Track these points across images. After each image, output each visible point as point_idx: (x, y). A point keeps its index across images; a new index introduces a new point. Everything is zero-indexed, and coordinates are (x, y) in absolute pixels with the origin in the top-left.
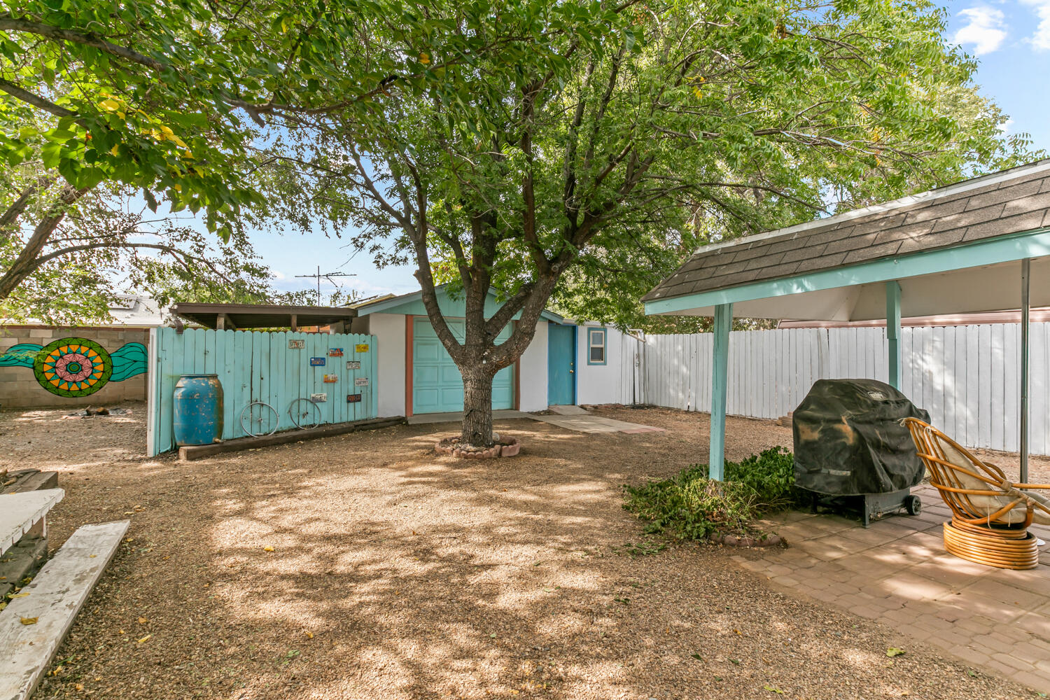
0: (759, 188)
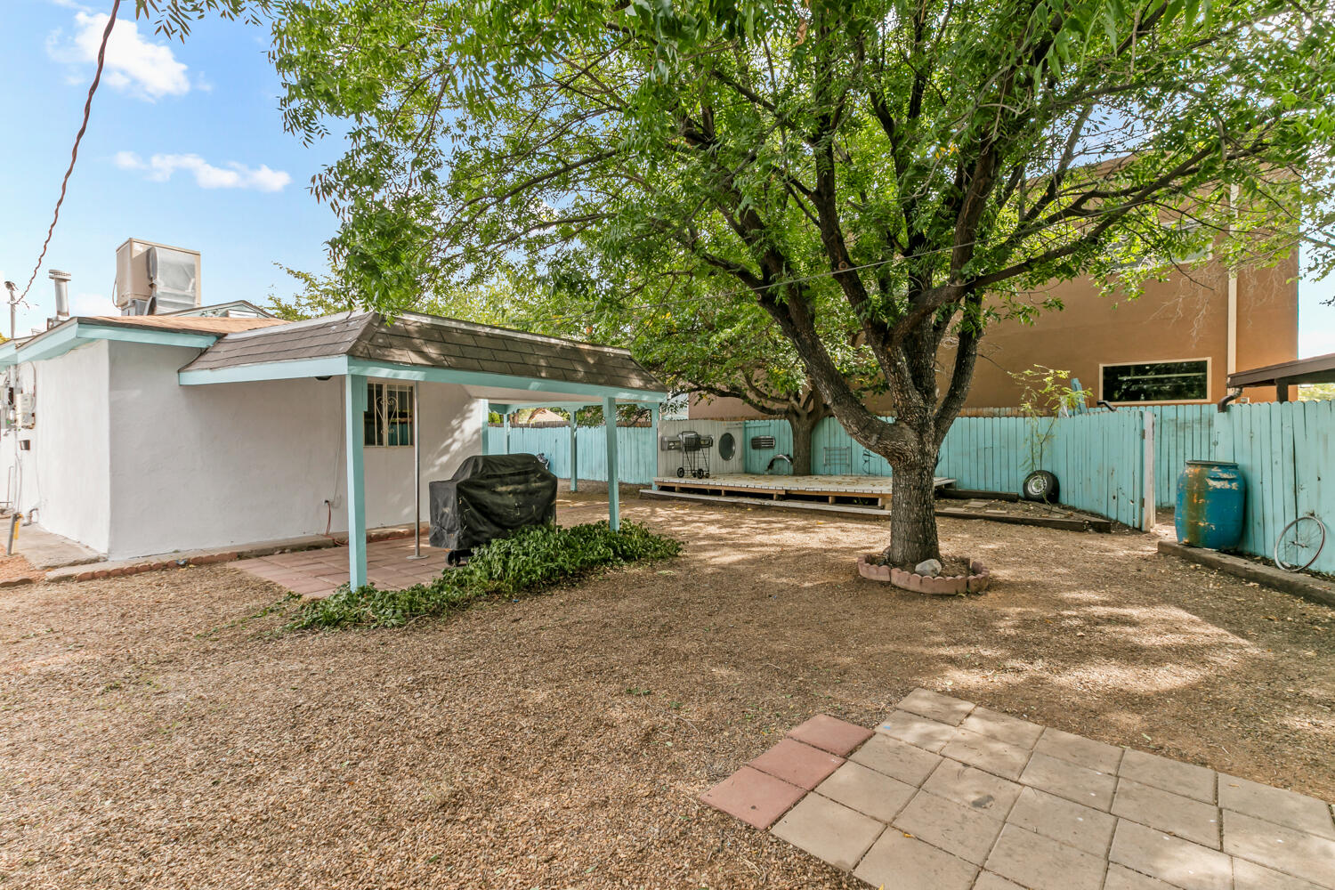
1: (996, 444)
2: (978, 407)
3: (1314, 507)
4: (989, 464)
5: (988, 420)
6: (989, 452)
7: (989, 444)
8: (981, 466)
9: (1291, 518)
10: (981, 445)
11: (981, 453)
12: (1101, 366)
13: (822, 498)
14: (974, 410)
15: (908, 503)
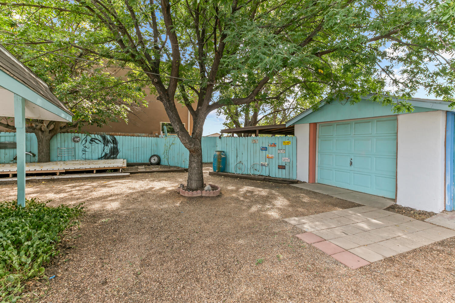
0: (295, 28)
1: (140, 146)
2: (133, 133)
3: (241, 160)
4: (138, 153)
5: (138, 137)
6: (137, 149)
7: (138, 146)
8: (135, 154)
9: (236, 164)
10: (135, 146)
11: (135, 149)
12: (161, 123)
13: (91, 172)
14: (132, 134)
15: (198, 168)
